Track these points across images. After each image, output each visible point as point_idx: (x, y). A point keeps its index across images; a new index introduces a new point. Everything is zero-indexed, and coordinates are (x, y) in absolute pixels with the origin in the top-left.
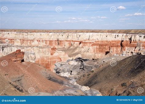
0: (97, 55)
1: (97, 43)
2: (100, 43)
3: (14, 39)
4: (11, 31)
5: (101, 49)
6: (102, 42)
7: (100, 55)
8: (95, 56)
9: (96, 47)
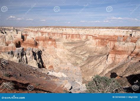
0: (98, 47)
1: (100, 37)
2: (102, 37)
3: (50, 33)
4: (51, 27)
5: (102, 43)
6: (105, 36)
7: (101, 48)
8: (96, 49)
9: (99, 41)
